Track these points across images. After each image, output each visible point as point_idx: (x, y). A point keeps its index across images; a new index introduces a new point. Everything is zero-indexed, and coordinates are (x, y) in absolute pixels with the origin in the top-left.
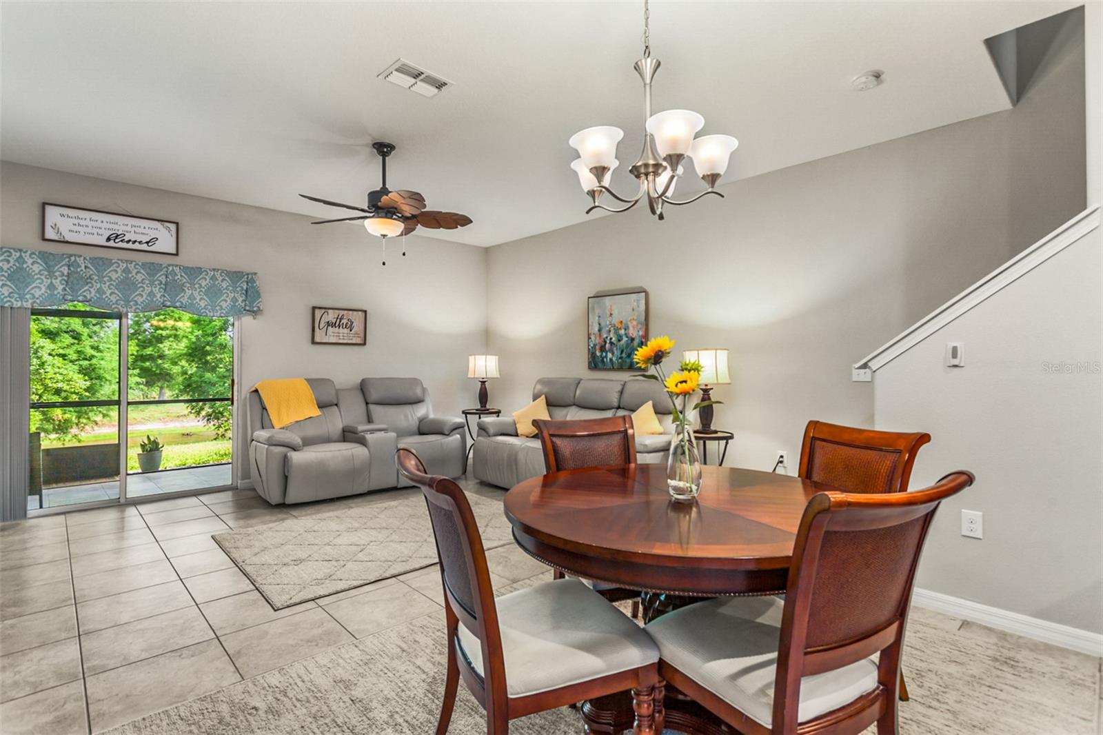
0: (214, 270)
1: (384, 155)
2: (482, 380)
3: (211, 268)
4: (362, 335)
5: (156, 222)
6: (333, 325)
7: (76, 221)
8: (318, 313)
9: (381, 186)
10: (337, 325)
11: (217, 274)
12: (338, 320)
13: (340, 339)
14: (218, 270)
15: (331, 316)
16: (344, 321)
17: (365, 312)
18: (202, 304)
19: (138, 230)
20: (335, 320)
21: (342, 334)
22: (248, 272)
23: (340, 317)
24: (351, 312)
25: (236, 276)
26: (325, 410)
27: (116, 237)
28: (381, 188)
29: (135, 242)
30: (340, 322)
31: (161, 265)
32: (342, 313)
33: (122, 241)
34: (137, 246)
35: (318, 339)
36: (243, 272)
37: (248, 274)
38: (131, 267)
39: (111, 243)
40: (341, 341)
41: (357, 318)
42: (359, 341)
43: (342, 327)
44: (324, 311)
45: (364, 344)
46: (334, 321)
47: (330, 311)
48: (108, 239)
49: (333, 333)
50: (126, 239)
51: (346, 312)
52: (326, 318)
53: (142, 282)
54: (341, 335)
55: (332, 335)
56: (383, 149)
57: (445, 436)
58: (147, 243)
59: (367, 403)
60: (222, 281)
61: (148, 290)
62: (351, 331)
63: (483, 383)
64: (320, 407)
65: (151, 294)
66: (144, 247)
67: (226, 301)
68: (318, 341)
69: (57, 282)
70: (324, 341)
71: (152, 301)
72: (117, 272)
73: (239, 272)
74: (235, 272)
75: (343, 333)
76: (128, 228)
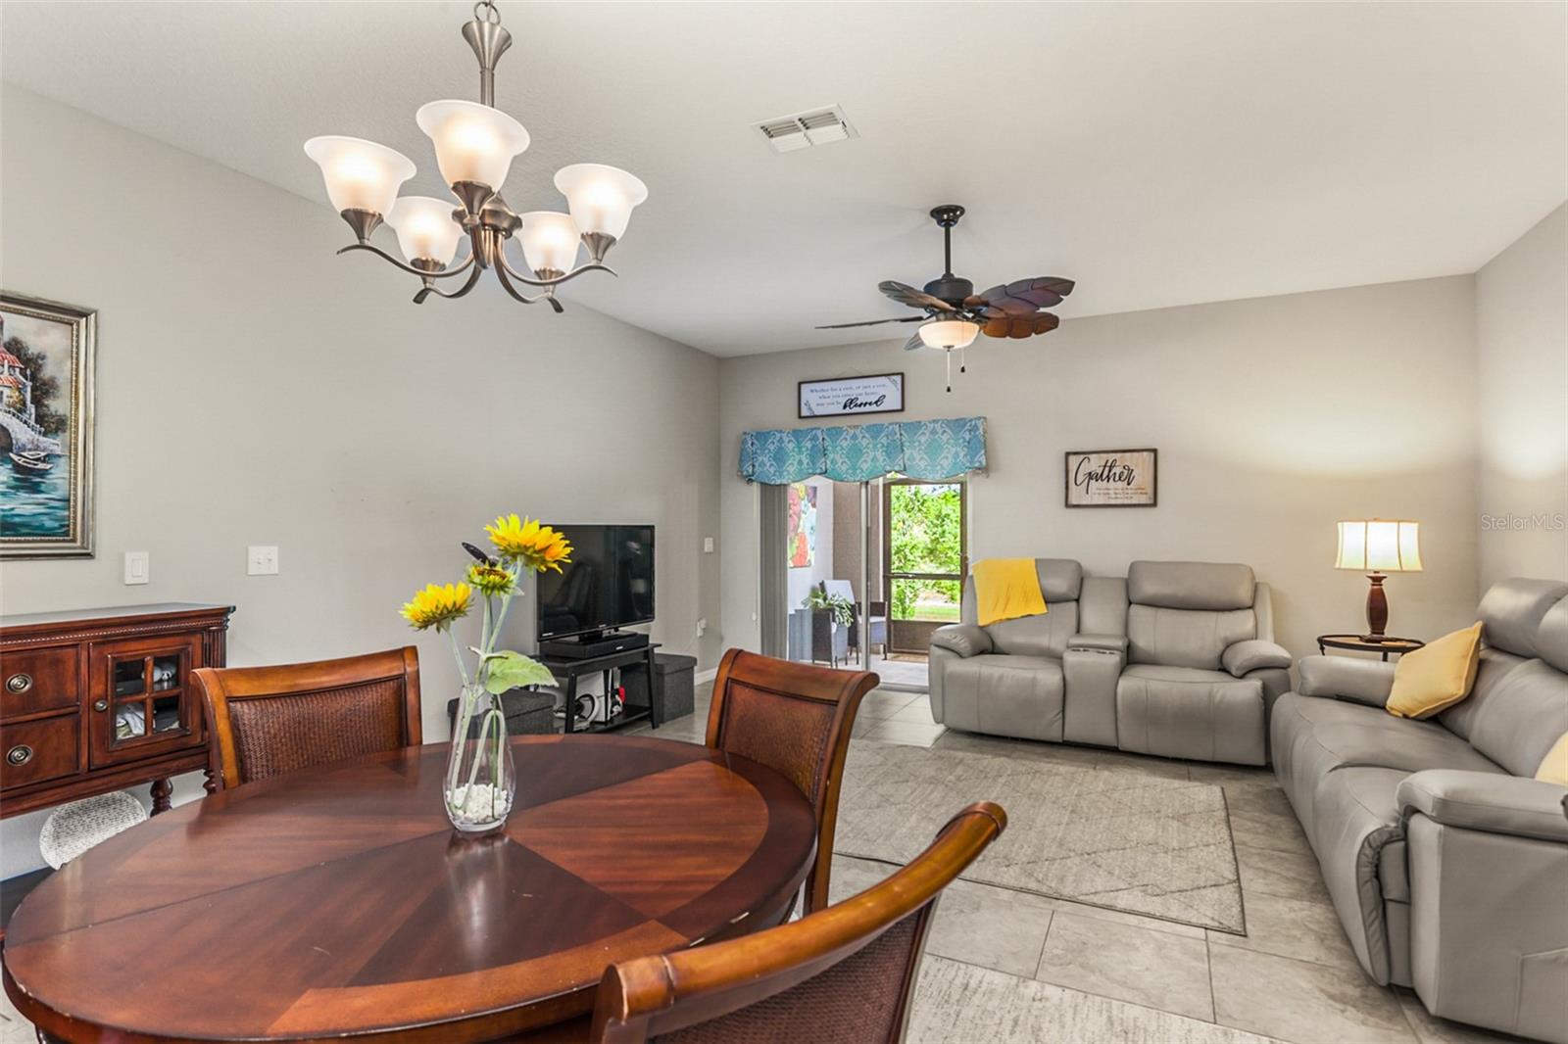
0: (934, 421)
1: (948, 225)
2: (1373, 575)
3: (930, 419)
4: (1150, 490)
5: (883, 378)
6: (1099, 477)
7: (821, 394)
8: (1074, 461)
9: (944, 272)
10: (1104, 476)
11: (937, 426)
12: (1107, 469)
13: (1109, 498)
14: (939, 420)
15: (1095, 464)
16: (1117, 470)
17: (1155, 451)
18: (922, 464)
19: (868, 390)
20: (1102, 468)
21: (1115, 491)
22: (970, 417)
23: (1109, 464)
24: (1128, 454)
25: (958, 424)
26: (1055, 607)
27: (851, 403)
28: (944, 276)
29: (865, 405)
30: (1110, 471)
31: (883, 425)
32: (1111, 457)
33: (855, 406)
34: (868, 408)
35: (1073, 501)
36: (965, 419)
37: (971, 421)
38: (858, 432)
39: (847, 410)
40: (1113, 502)
41: (1141, 465)
42: (1144, 500)
43: (1114, 480)
44: (1082, 457)
45: (1155, 504)
46: (1100, 472)
47: (1092, 457)
48: (845, 407)
49: (1097, 489)
50: (859, 402)
51: (1119, 455)
52: (1086, 468)
53: (867, 447)
54: (1111, 492)
55: (1098, 492)
56: (947, 216)
57: (1232, 679)
58: (876, 402)
59: (1130, 603)
60: (942, 434)
61: (872, 455)
62: (1129, 484)
63: (1377, 580)
64: (1047, 602)
65: (874, 459)
66: (874, 408)
67: (947, 458)
68: (1075, 503)
69: (803, 457)
70: (1084, 503)
71: (875, 467)
72: (846, 439)
73: (961, 419)
74: (957, 420)
75: (1116, 489)
76: (860, 391)
